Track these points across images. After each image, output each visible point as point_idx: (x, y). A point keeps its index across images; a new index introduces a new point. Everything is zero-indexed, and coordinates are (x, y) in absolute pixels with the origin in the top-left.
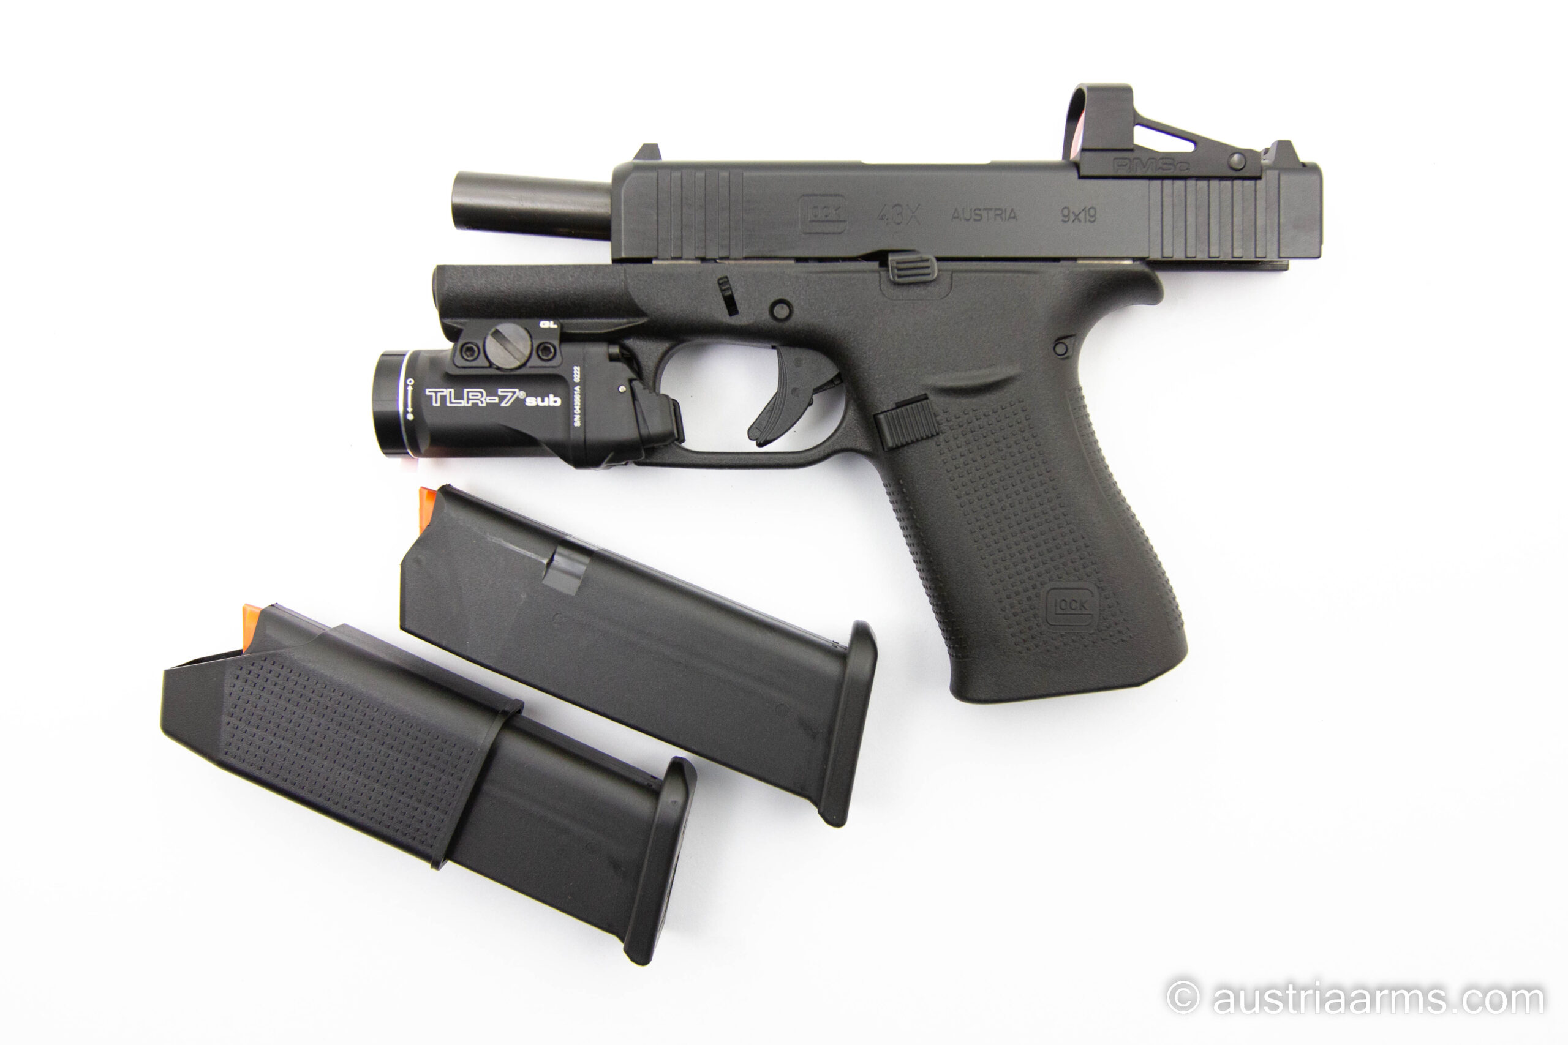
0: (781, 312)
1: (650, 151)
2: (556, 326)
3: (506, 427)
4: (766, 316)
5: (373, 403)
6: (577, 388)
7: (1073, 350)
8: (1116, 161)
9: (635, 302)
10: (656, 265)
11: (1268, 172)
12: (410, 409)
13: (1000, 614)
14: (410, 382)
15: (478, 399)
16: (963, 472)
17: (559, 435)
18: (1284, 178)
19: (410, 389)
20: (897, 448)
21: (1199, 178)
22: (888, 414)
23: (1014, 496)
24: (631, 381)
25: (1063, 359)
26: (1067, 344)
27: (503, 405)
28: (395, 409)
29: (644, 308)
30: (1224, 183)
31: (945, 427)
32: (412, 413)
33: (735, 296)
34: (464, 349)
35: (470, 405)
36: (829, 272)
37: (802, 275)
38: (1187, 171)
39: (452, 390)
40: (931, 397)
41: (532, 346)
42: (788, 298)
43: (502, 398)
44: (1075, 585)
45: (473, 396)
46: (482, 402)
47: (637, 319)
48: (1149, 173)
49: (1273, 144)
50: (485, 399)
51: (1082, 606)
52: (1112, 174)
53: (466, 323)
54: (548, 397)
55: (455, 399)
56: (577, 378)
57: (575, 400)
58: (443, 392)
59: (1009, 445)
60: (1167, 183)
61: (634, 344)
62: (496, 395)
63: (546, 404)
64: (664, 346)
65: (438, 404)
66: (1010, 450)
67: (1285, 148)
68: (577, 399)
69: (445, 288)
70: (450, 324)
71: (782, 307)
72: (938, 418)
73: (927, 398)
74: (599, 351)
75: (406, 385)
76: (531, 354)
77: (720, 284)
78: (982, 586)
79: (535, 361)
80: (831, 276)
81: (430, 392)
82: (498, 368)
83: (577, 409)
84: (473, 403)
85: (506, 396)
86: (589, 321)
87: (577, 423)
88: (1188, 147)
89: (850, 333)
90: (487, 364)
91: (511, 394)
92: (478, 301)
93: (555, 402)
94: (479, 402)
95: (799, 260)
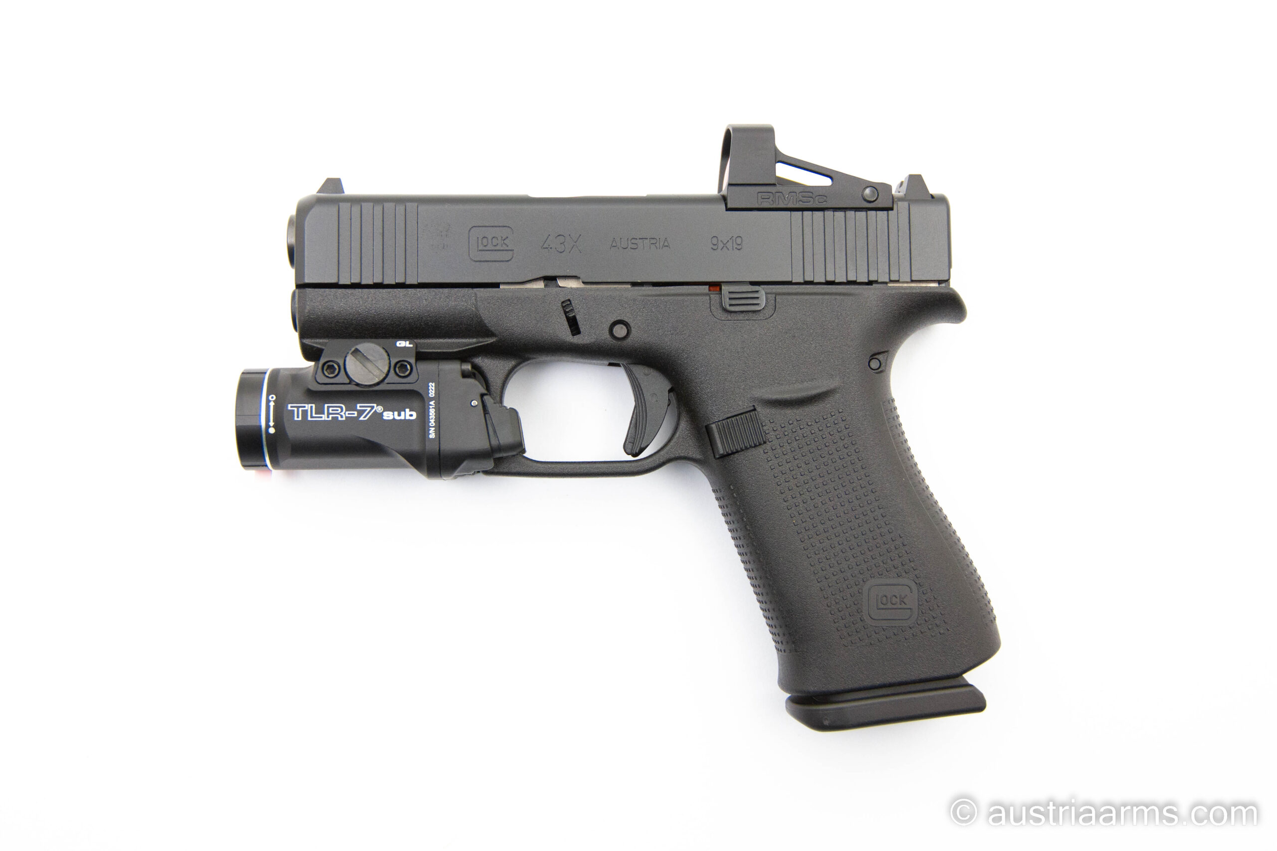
0: (620, 331)
1: (334, 184)
2: (411, 346)
3: (364, 439)
4: (606, 335)
5: (236, 418)
6: (432, 403)
7: (886, 366)
8: (760, 194)
9: (485, 324)
10: (503, 289)
11: (900, 203)
12: (272, 424)
13: (826, 610)
14: (272, 398)
15: (338, 414)
16: (788, 477)
17: (415, 447)
18: (915, 209)
19: (272, 404)
20: (728, 455)
21: (835, 209)
22: (719, 423)
23: (836, 499)
24: (482, 395)
25: (877, 373)
26: (880, 359)
27: (361, 418)
28: (258, 424)
29: (493, 329)
30: (858, 214)
31: (772, 436)
32: (273, 426)
33: (578, 317)
34: (325, 367)
35: (330, 419)
36: (663, 295)
37: (639, 297)
38: (824, 203)
39: (314, 405)
40: (759, 409)
41: (390, 363)
42: (626, 319)
43: (361, 413)
44: (895, 581)
45: (332, 410)
46: (342, 417)
47: (486, 339)
48: (790, 206)
49: (905, 179)
50: (345, 414)
51: (902, 602)
52: (757, 206)
53: (326, 343)
54: (405, 411)
55: (316, 414)
56: (432, 393)
57: (430, 414)
58: (304, 407)
59: (830, 452)
60: (807, 214)
61: (485, 363)
62: (355, 409)
63: (402, 417)
64: (510, 363)
65: (300, 419)
66: (832, 457)
67: (916, 182)
68: (432, 412)
69: (306, 311)
70: (309, 344)
71: (622, 328)
72: (765, 428)
73: (755, 410)
74: (453, 368)
75: (268, 401)
76: (389, 371)
77: (563, 307)
78: (809, 584)
79: (392, 377)
80: (666, 298)
81: (291, 407)
82: (358, 385)
83: (432, 422)
84: (332, 417)
85: (366, 410)
86: (441, 340)
87: (432, 435)
88: (827, 182)
89: (683, 351)
90: (348, 381)
91: (369, 409)
92: (337, 322)
93: (411, 415)
94: (339, 416)
95: (634, 284)
